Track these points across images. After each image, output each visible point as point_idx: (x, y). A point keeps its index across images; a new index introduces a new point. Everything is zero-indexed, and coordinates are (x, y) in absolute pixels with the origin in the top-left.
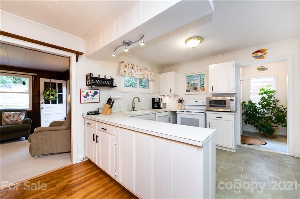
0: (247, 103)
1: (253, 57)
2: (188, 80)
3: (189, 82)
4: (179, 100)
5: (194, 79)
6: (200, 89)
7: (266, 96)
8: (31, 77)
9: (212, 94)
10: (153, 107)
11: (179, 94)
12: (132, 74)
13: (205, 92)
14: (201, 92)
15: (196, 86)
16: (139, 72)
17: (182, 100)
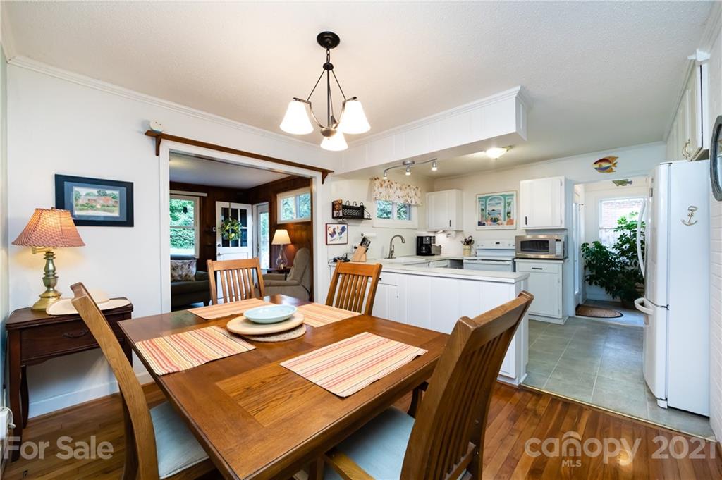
0: (591, 246)
1: (596, 169)
2: (482, 205)
3: (483, 207)
4: (465, 240)
5: (493, 202)
6: (505, 220)
7: (628, 233)
8: (198, 198)
9: (526, 230)
10: (419, 253)
11: (464, 230)
12: (389, 197)
13: (513, 227)
14: (505, 225)
15: (496, 216)
16: (399, 193)
17: (471, 241)
